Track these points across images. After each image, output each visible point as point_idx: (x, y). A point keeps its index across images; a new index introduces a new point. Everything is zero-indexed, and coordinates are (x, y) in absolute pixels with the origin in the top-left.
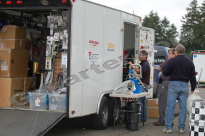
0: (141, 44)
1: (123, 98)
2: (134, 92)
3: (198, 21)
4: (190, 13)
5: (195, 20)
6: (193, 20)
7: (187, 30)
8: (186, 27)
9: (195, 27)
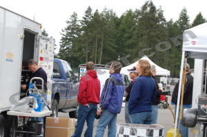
0: (41, 55)
1: (20, 117)
2: (36, 110)
3: (78, 35)
4: (70, 26)
5: (74, 33)
6: (73, 33)
7: (66, 43)
8: (65, 40)
9: (74, 40)
